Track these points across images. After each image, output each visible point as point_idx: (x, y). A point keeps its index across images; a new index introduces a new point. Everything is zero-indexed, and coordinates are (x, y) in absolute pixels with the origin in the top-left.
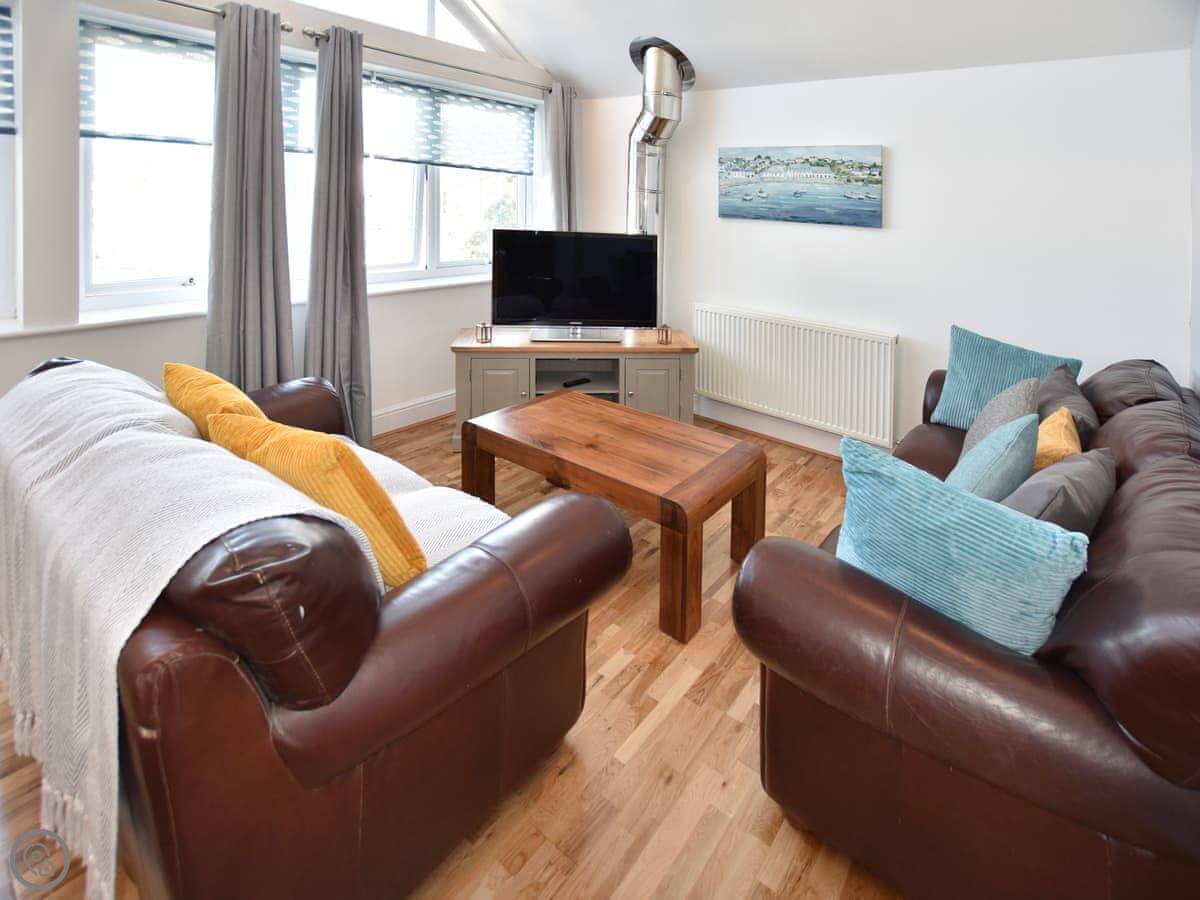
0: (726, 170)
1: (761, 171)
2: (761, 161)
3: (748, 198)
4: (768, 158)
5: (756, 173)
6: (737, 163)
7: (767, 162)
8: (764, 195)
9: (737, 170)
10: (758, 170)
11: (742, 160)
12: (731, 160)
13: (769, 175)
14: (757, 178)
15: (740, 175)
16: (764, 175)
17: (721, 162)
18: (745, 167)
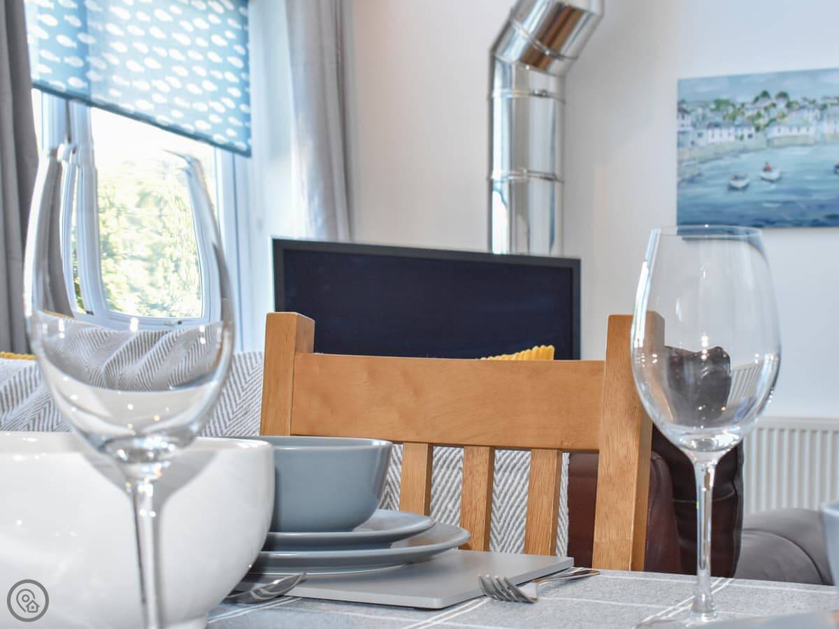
0: (694, 125)
1: (767, 125)
2: (767, 103)
3: (740, 184)
4: (783, 95)
5: (758, 129)
6: (717, 109)
7: (782, 105)
8: (774, 175)
9: (717, 125)
10: (762, 122)
11: (727, 103)
12: (704, 105)
13: (784, 131)
14: (759, 139)
15: (723, 137)
16: (774, 132)
17: (682, 111)
18: (734, 118)
